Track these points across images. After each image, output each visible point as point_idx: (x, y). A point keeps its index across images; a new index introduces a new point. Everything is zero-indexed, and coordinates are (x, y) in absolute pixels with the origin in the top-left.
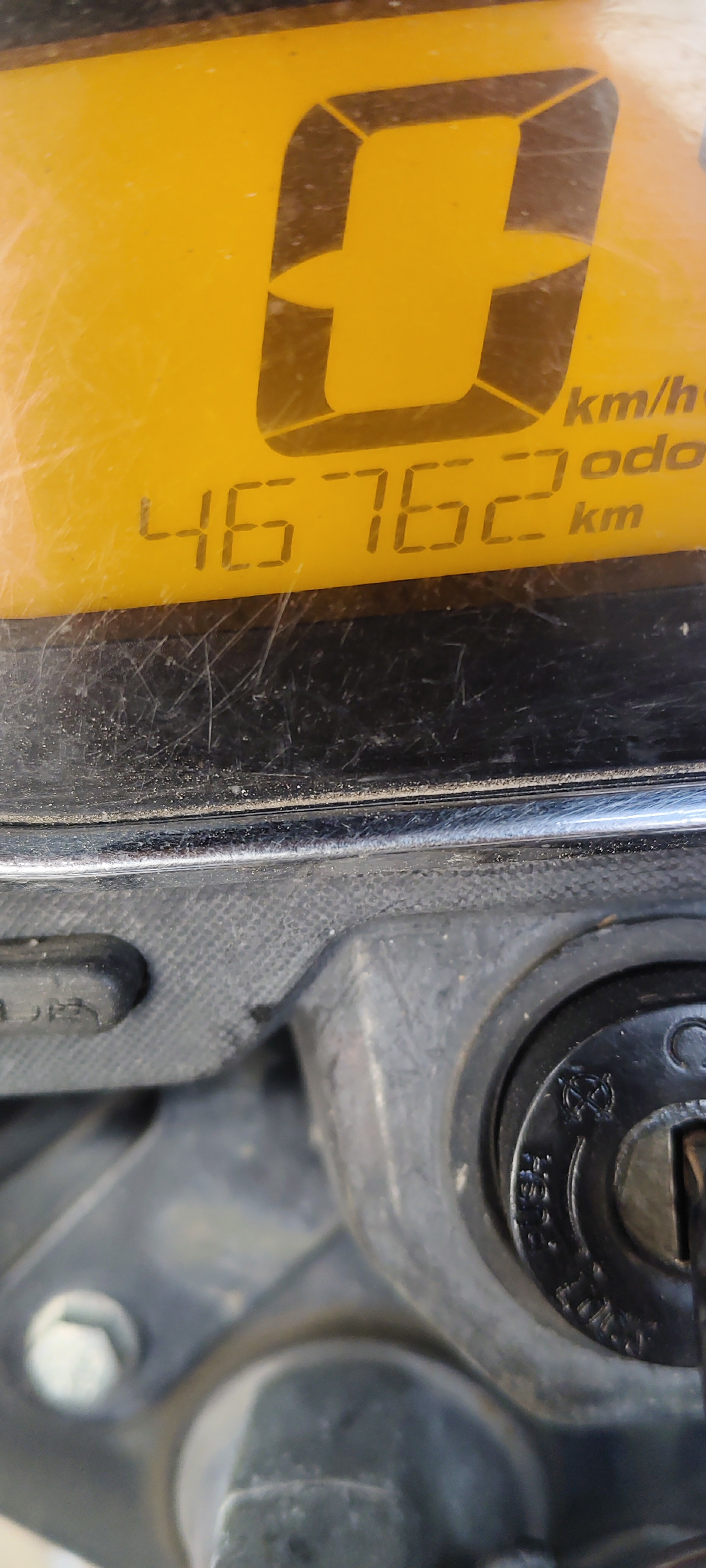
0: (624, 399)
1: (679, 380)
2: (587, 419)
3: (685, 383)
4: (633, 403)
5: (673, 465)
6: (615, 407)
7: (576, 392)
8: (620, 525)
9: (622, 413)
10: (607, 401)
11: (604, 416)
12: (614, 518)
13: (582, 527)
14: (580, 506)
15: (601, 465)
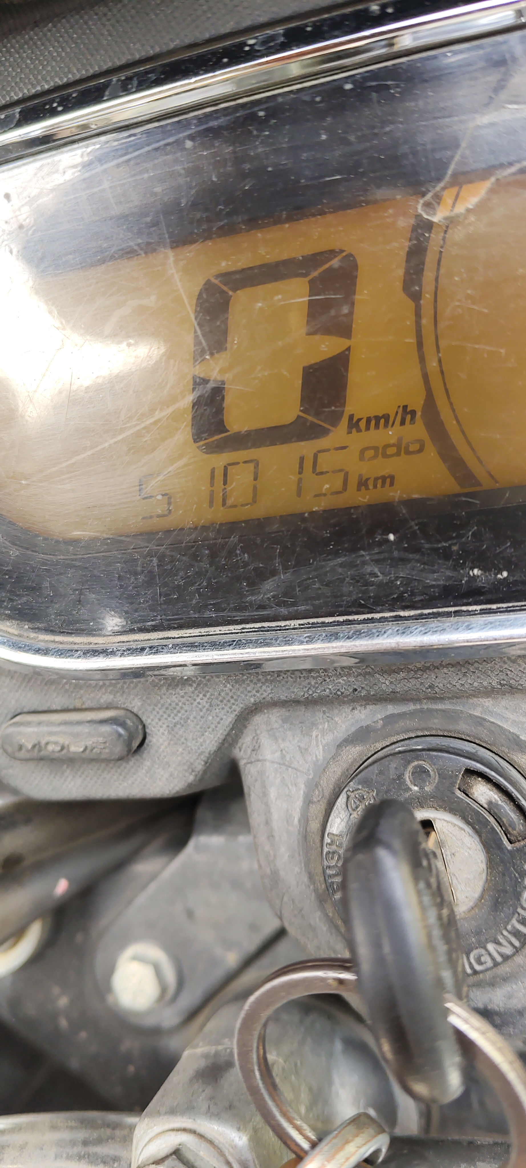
0: (377, 419)
1: (405, 407)
2: (359, 430)
3: (408, 410)
4: (382, 421)
5: (408, 452)
6: (373, 423)
7: (351, 417)
8: (383, 486)
9: (377, 426)
10: (369, 420)
11: (368, 428)
12: (380, 481)
13: (363, 487)
14: (360, 476)
15: (370, 453)
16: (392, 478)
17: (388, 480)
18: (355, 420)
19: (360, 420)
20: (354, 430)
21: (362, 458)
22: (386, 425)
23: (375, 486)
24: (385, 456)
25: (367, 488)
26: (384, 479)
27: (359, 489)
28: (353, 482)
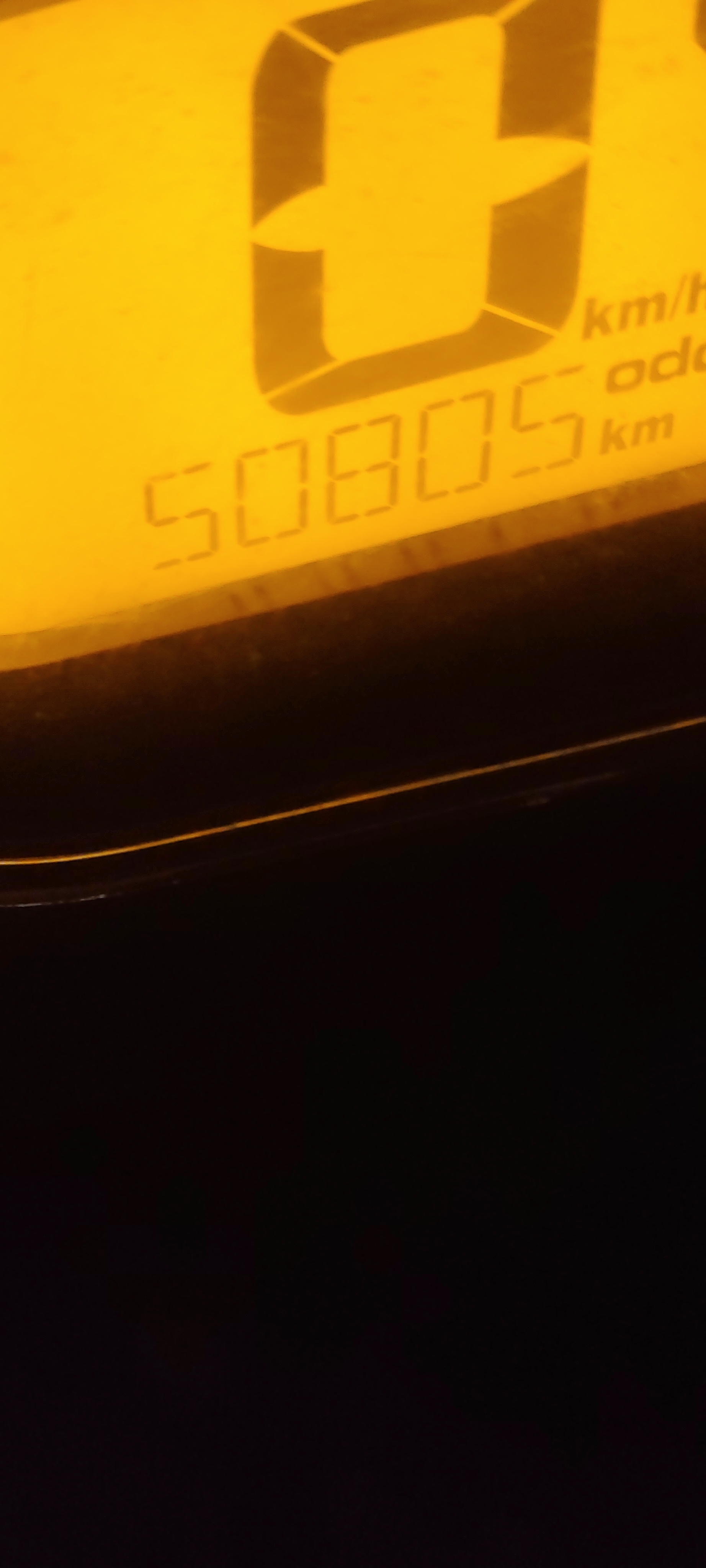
0: (642, 304)
1: (697, 277)
2: (606, 330)
4: (652, 307)
6: (634, 314)
7: (591, 303)
8: (652, 437)
9: (642, 320)
10: (626, 307)
11: (624, 322)
12: (645, 431)
13: (612, 448)
14: (608, 423)
15: (626, 376)
16: (669, 419)
17: (661, 427)
18: (598, 309)
19: (607, 309)
20: (596, 332)
21: (612, 386)
22: (660, 316)
23: (636, 441)
24: (657, 376)
25: (621, 446)
26: (652, 423)
27: (604, 450)
28: (593, 436)
